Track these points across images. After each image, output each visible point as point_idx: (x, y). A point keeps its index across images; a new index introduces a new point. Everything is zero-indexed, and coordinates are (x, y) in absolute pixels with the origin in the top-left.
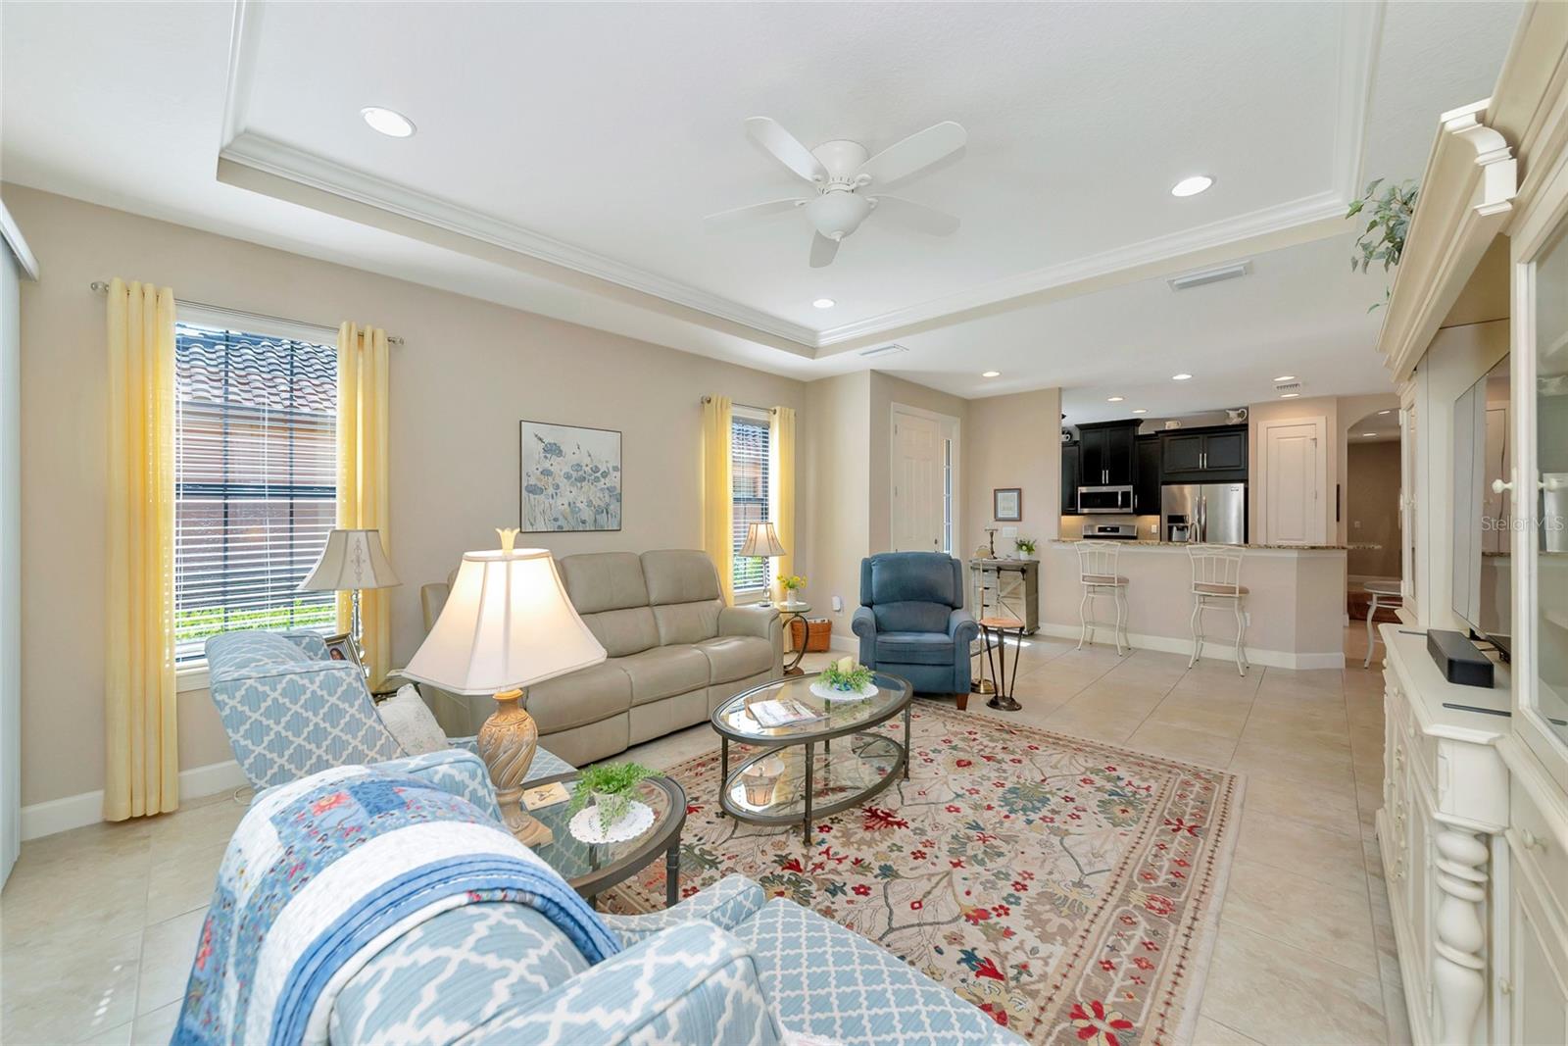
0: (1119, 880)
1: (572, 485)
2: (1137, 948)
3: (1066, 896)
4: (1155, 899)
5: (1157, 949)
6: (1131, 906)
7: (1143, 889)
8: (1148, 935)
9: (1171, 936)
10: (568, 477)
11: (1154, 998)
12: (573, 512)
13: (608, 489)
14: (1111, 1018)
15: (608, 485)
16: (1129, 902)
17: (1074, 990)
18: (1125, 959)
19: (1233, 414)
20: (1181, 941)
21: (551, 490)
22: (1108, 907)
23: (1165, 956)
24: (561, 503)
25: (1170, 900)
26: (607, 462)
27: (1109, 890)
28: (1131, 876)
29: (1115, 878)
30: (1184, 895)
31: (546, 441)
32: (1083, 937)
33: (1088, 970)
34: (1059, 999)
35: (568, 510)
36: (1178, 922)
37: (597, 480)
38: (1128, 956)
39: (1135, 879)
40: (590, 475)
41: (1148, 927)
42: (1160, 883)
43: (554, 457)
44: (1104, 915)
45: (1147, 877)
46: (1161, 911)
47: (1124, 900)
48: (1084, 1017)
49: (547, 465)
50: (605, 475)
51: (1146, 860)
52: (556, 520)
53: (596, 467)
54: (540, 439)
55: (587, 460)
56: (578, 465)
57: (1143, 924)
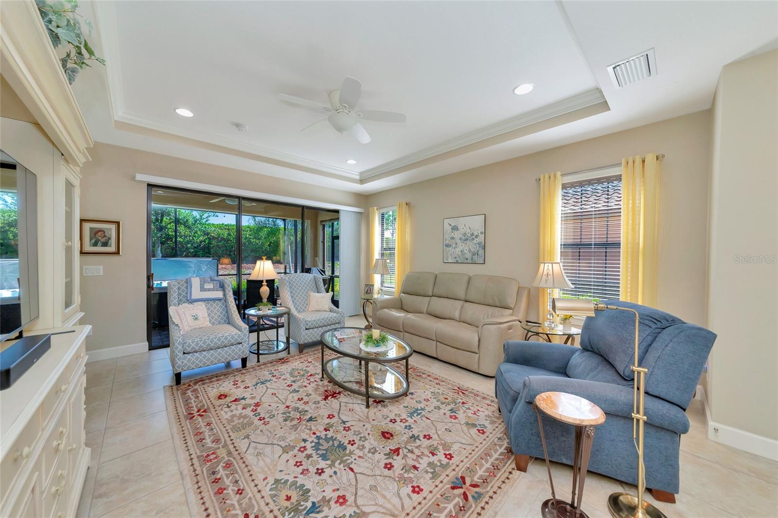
0: (237, 452)
1: (462, 242)
2: (205, 436)
3: (245, 429)
4: (216, 458)
5: (198, 441)
6: (221, 447)
7: (224, 458)
8: (205, 442)
9: (197, 450)
10: (461, 239)
11: (188, 429)
12: (462, 254)
13: (478, 243)
14: (196, 417)
15: (478, 241)
16: (223, 447)
17: (211, 414)
18: (205, 430)
20: (192, 451)
21: (454, 245)
22: (228, 439)
23: (194, 441)
24: (458, 251)
25: (209, 464)
26: (477, 230)
27: (235, 445)
28: (234, 458)
29: (239, 451)
30: (205, 472)
31: (452, 225)
32: (223, 425)
33: (213, 419)
34: (212, 410)
35: (460, 254)
36: (198, 457)
37: (473, 239)
38: (205, 432)
39: (231, 459)
40: (470, 237)
41: (208, 445)
42: (220, 467)
43: (455, 231)
44: (226, 435)
45: (228, 465)
46: (208, 455)
47: (225, 446)
48: (203, 412)
49: (453, 235)
50: (477, 237)
51: (237, 473)
52: (456, 258)
53: (473, 233)
54: (450, 225)
55: (469, 231)
56: (465, 233)
57: (210, 445)
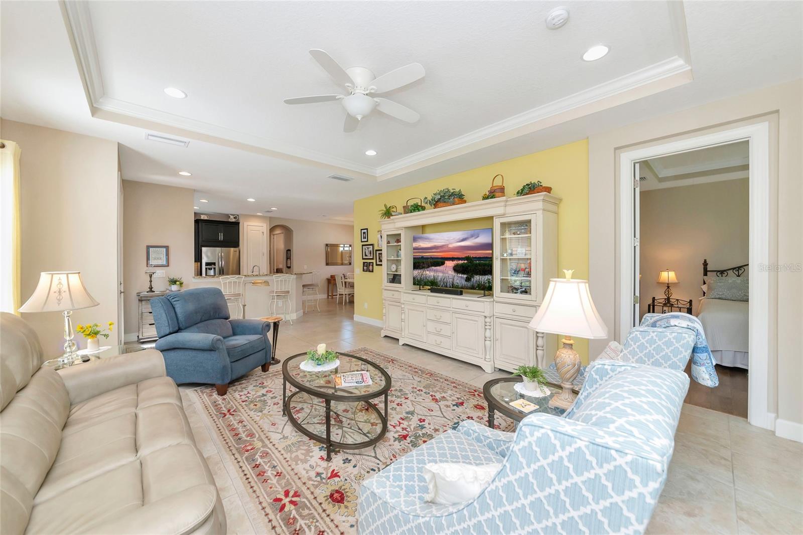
19: (232, 217)
